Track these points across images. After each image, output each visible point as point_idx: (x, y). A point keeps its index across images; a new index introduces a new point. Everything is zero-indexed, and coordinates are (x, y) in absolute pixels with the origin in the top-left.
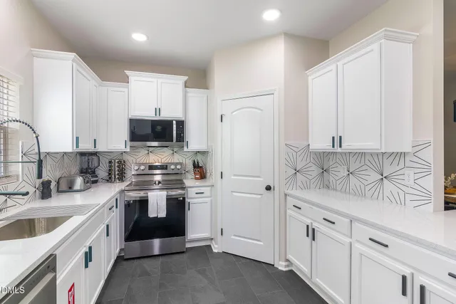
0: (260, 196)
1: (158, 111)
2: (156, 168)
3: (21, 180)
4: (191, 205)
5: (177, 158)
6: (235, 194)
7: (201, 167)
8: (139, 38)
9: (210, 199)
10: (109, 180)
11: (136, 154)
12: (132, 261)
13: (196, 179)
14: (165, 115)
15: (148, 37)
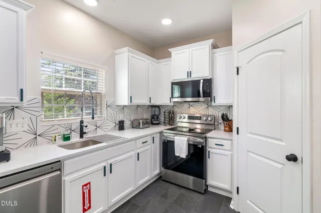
0: (281, 166)
1: (189, 74)
2: (197, 118)
3: (106, 119)
4: (210, 154)
5: (211, 111)
6: (251, 154)
7: (230, 120)
8: (167, 22)
9: (230, 152)
10: (165, 124)
11: (182, 107)
12: (166, 183)
13: (225, 131)
14: (195, 76)
15: (173, 20)
